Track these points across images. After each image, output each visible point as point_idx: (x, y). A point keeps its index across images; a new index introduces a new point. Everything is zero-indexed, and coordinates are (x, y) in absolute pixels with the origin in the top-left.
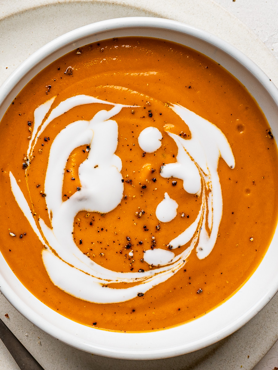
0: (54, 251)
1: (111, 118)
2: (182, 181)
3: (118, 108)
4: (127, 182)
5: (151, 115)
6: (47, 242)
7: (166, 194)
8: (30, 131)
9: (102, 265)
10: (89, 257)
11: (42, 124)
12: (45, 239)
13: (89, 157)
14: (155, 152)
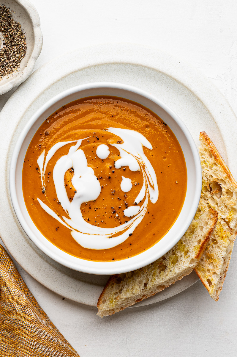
0: (76, 230)
1: (78, 149)
2: (128, 167)
3: (79, 142)
4: (100, 179)
5: (98, 139)
6: (71, 227)
7: (123, 177)
8: (39, 173)
9: (104, 227)
10: (96, 226)
11: (44, 167)
12: (69, 226)
13: (75, 174)
14: (108, 157)
